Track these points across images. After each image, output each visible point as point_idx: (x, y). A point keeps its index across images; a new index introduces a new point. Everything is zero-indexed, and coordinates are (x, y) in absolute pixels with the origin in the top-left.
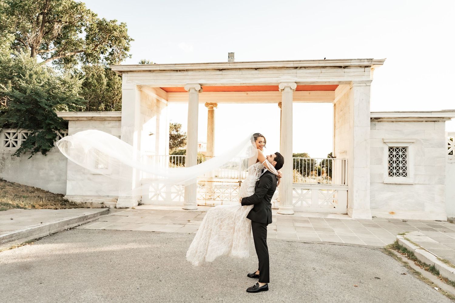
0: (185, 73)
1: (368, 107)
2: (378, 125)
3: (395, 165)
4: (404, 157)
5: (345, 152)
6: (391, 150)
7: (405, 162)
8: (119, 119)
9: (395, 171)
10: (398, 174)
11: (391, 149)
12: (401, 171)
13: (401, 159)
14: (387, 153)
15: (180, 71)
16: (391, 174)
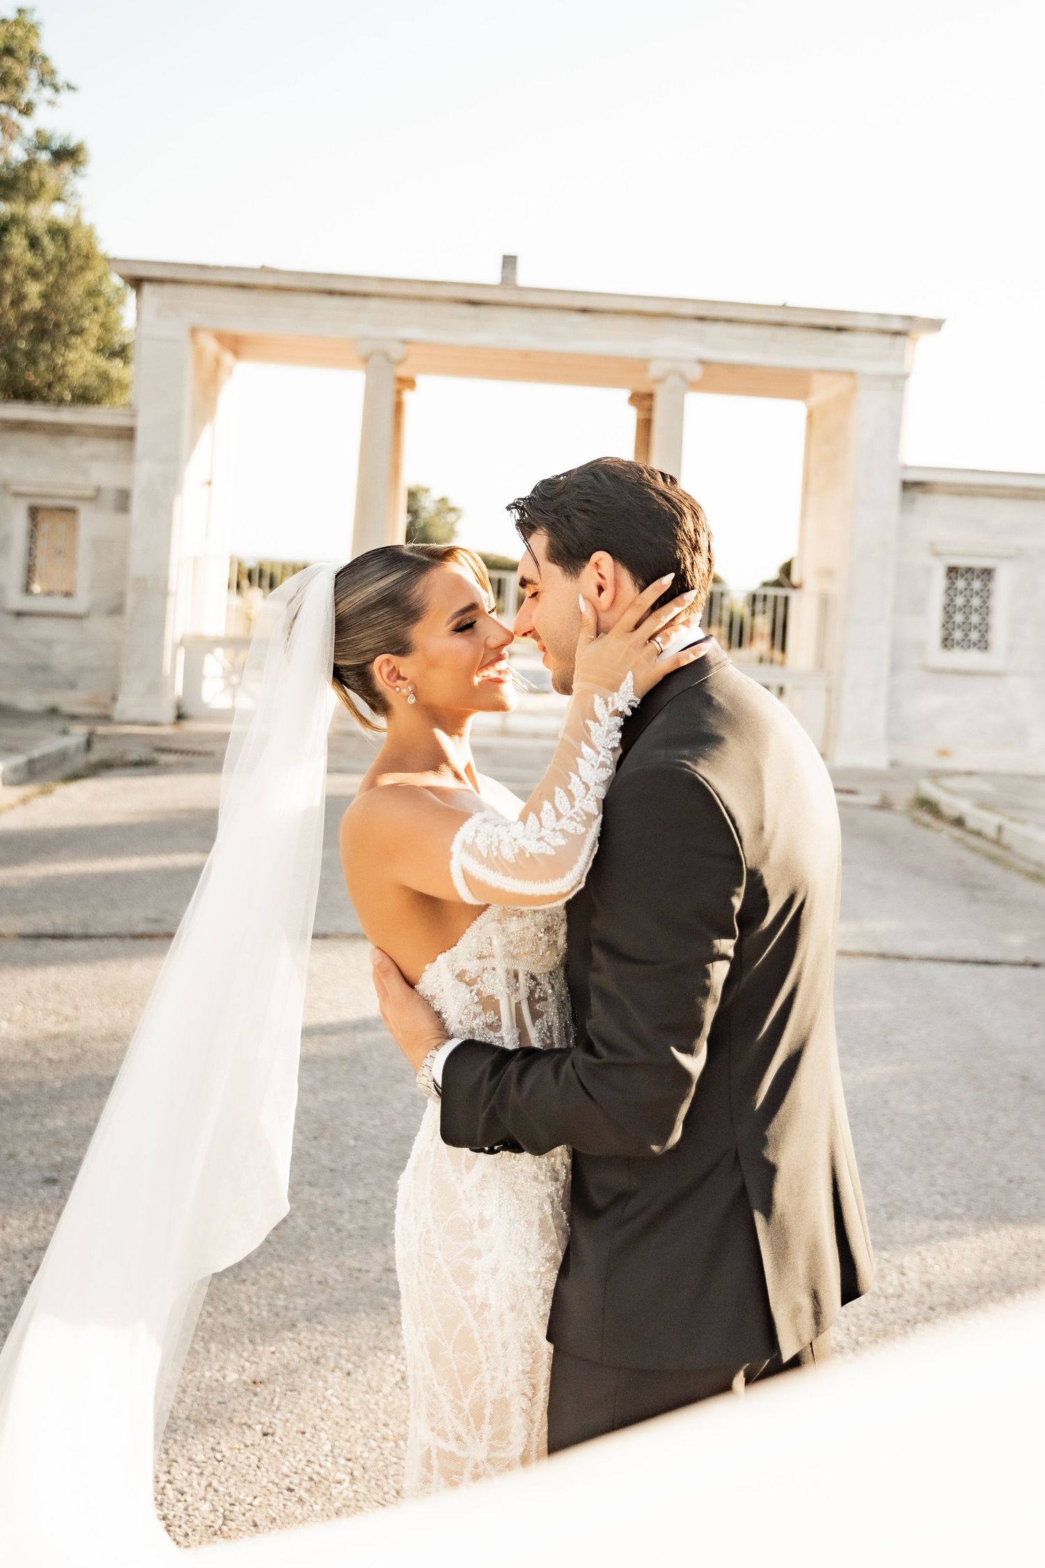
0: (357, 302)
1: (895, 450)
2: (924, 502)
3: (959, 618)
4: (986, 594)
5: (827, 573)
6: (953, 574)
7: (985, 610)
8: (127, 434)
9: (958, 635)
10: (966, 644)
11: (952, 571)
12: (974, 636)
13: (976, 602)
14: (939, 581)
15: (342, 294)
16: (947, 642)
